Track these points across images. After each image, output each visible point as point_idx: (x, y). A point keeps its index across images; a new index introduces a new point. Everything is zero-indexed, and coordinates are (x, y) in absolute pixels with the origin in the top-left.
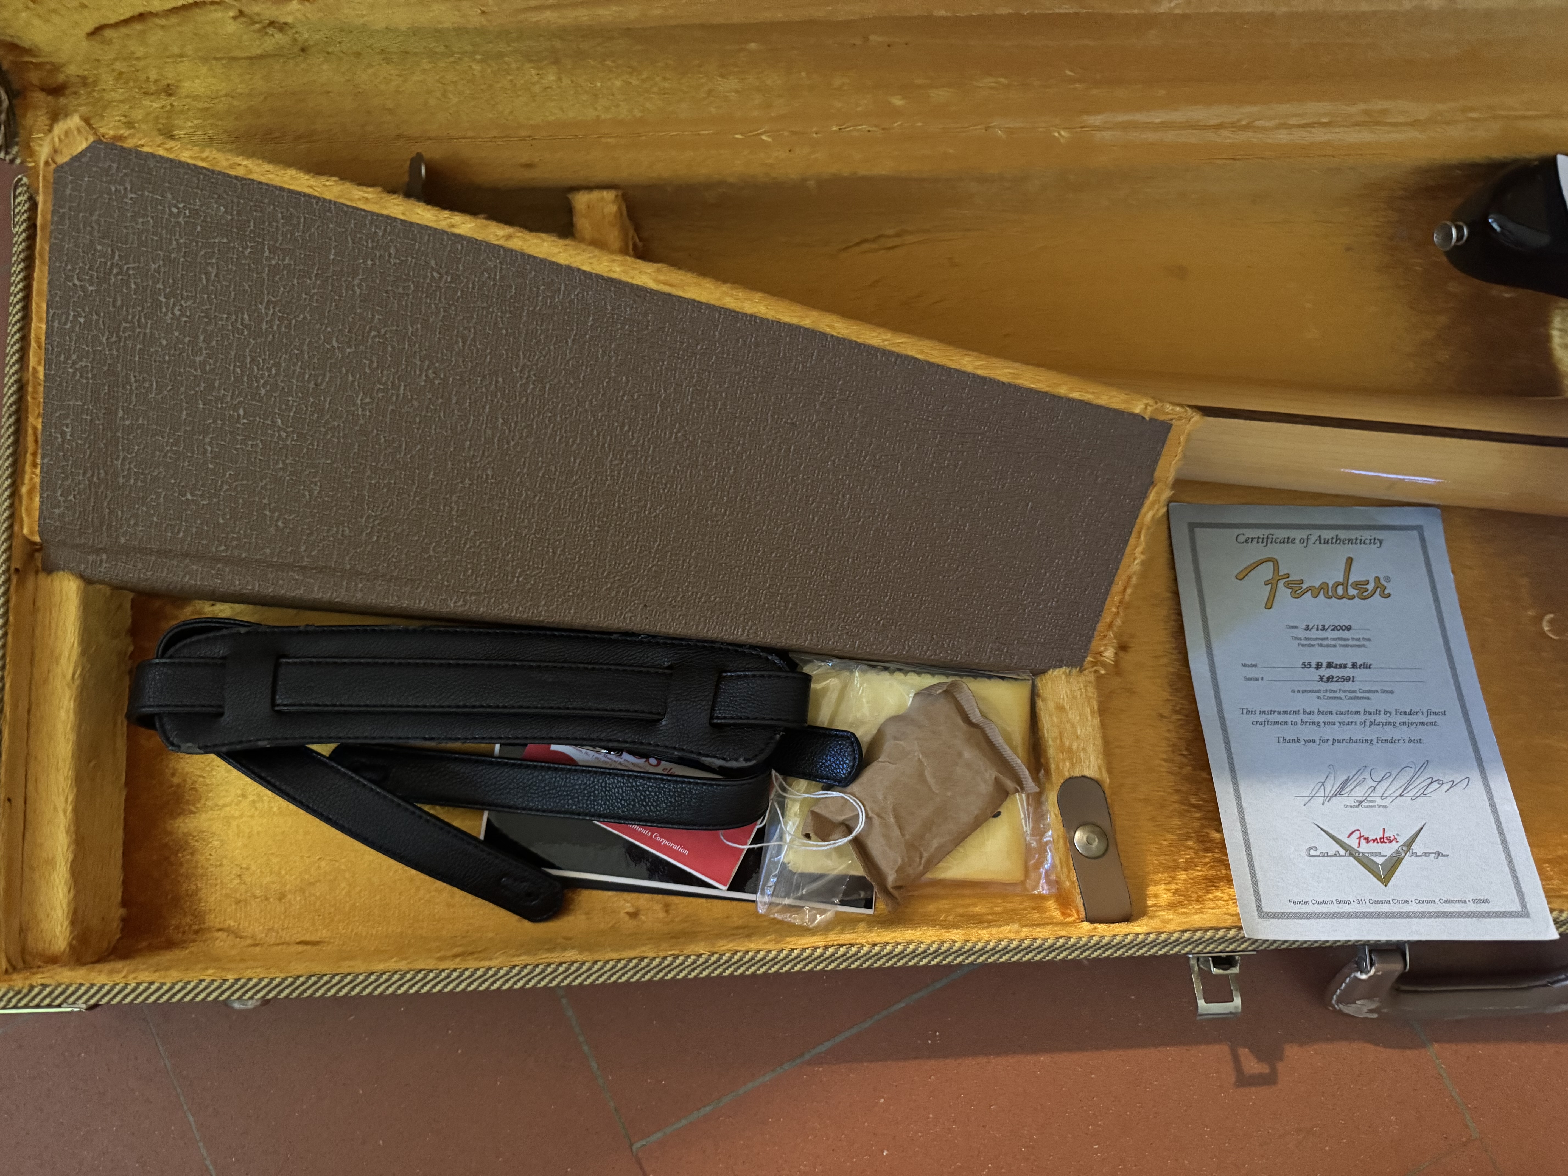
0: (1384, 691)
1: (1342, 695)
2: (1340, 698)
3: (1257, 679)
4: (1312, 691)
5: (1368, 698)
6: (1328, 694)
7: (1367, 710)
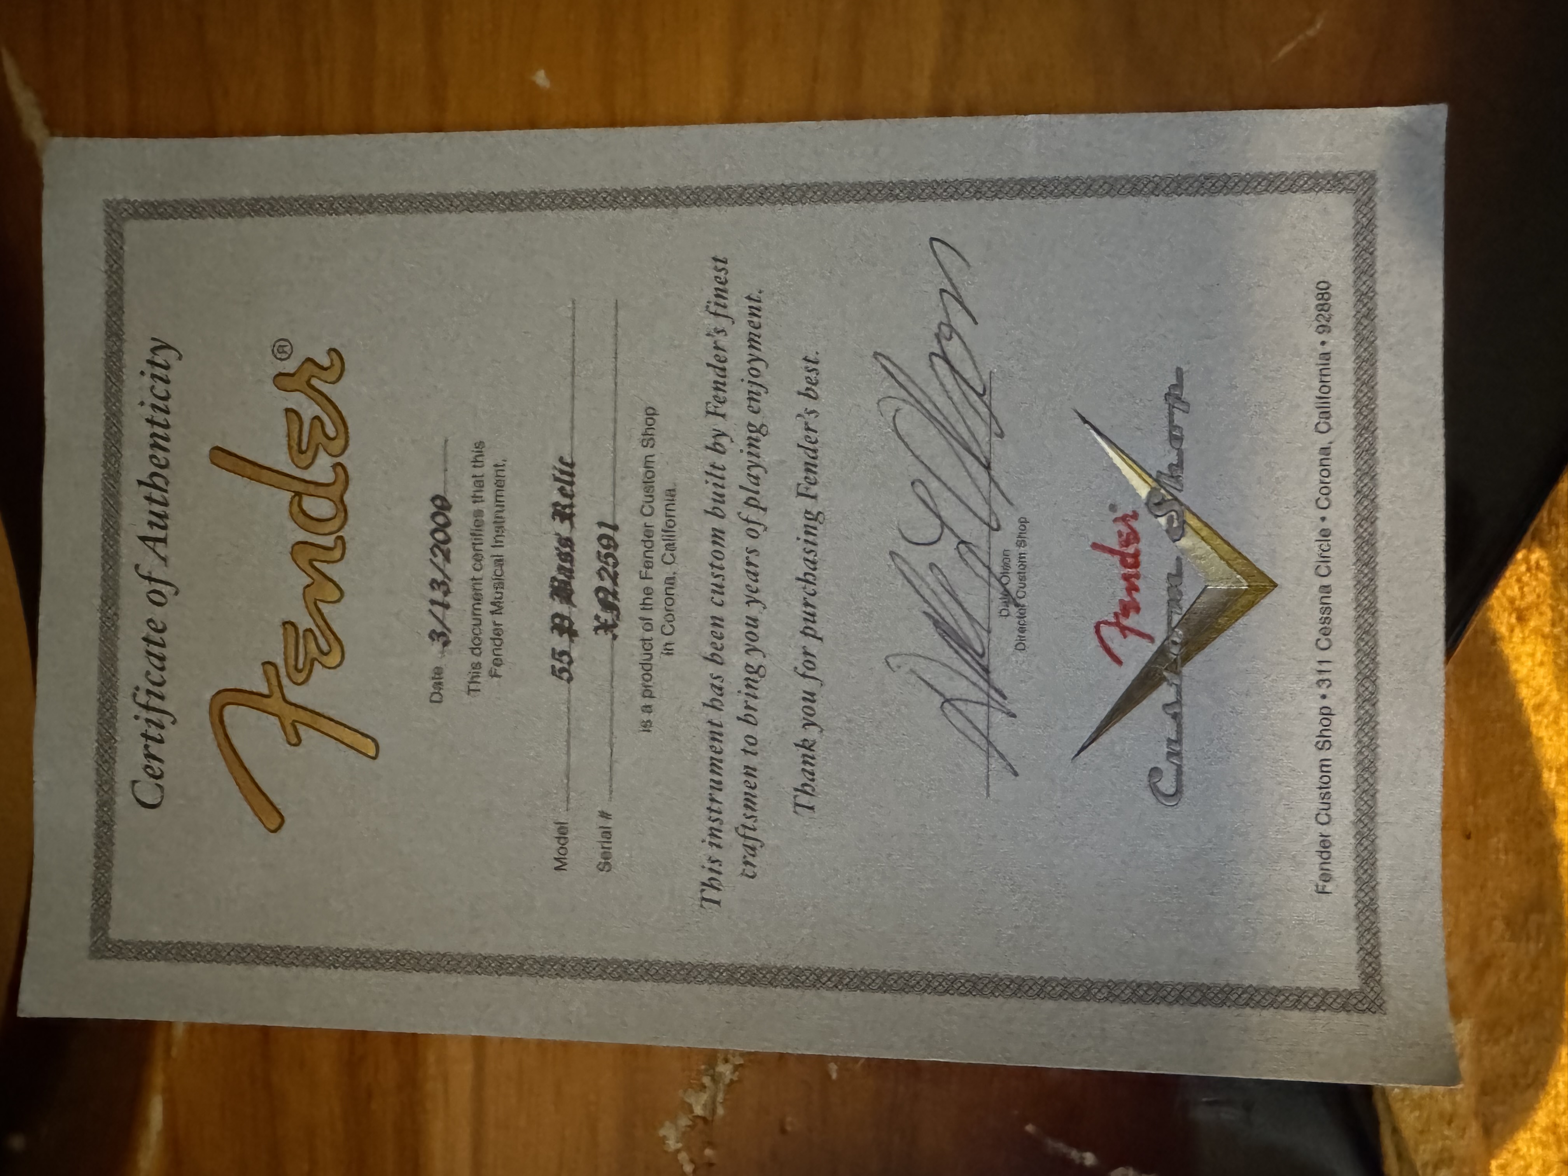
0: (648, 440)
1: (660, 573)
2: (670, 581)
3: (607, 833)
4: (646, 667)
5: (671, 493)
6: (657, 616)
7: (709, 505)
